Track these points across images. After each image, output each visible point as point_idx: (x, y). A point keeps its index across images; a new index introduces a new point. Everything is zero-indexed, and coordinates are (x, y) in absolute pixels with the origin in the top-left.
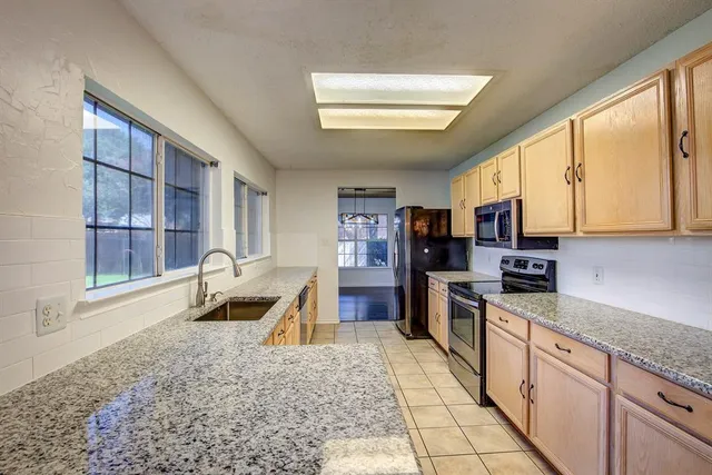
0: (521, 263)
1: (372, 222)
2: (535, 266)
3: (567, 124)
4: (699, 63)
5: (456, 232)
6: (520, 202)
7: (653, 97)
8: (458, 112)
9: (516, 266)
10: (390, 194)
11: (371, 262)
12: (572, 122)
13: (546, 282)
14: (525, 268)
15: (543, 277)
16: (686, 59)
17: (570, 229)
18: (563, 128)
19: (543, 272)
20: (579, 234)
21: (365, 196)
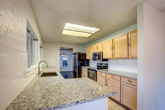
0: (101, 64)
1: (65, 56)
2: (104, 64)
3: (112, 39)
4: (132, 33)
5: (87, 58)
6: (102, 52)
7: (125, 37)
8: (91, 34)
9: (100, 65)
10: (71, 50)
11: (63, 65)
12: (113, 39)
13: (106, 67)
14: (102, 65)
15: (105, 66)
16: (130, 32)
17: (112, 57)
18: (111, 40)
19: (106, 65)
20: (113, 58)
21: (64, 50)
